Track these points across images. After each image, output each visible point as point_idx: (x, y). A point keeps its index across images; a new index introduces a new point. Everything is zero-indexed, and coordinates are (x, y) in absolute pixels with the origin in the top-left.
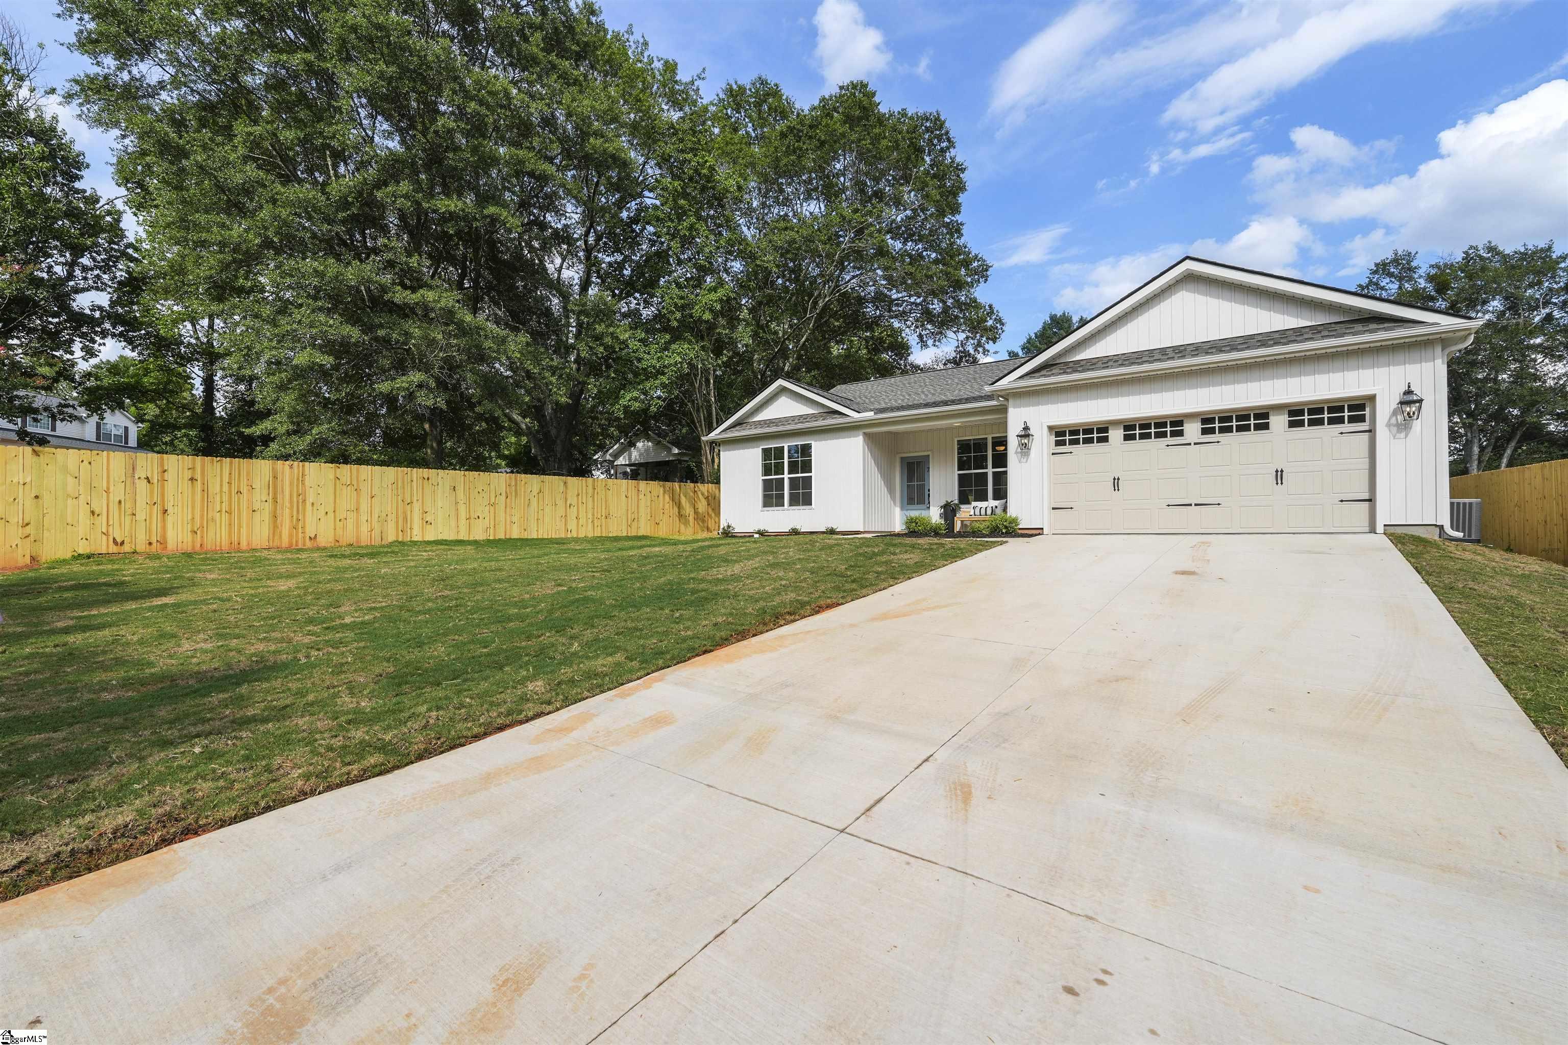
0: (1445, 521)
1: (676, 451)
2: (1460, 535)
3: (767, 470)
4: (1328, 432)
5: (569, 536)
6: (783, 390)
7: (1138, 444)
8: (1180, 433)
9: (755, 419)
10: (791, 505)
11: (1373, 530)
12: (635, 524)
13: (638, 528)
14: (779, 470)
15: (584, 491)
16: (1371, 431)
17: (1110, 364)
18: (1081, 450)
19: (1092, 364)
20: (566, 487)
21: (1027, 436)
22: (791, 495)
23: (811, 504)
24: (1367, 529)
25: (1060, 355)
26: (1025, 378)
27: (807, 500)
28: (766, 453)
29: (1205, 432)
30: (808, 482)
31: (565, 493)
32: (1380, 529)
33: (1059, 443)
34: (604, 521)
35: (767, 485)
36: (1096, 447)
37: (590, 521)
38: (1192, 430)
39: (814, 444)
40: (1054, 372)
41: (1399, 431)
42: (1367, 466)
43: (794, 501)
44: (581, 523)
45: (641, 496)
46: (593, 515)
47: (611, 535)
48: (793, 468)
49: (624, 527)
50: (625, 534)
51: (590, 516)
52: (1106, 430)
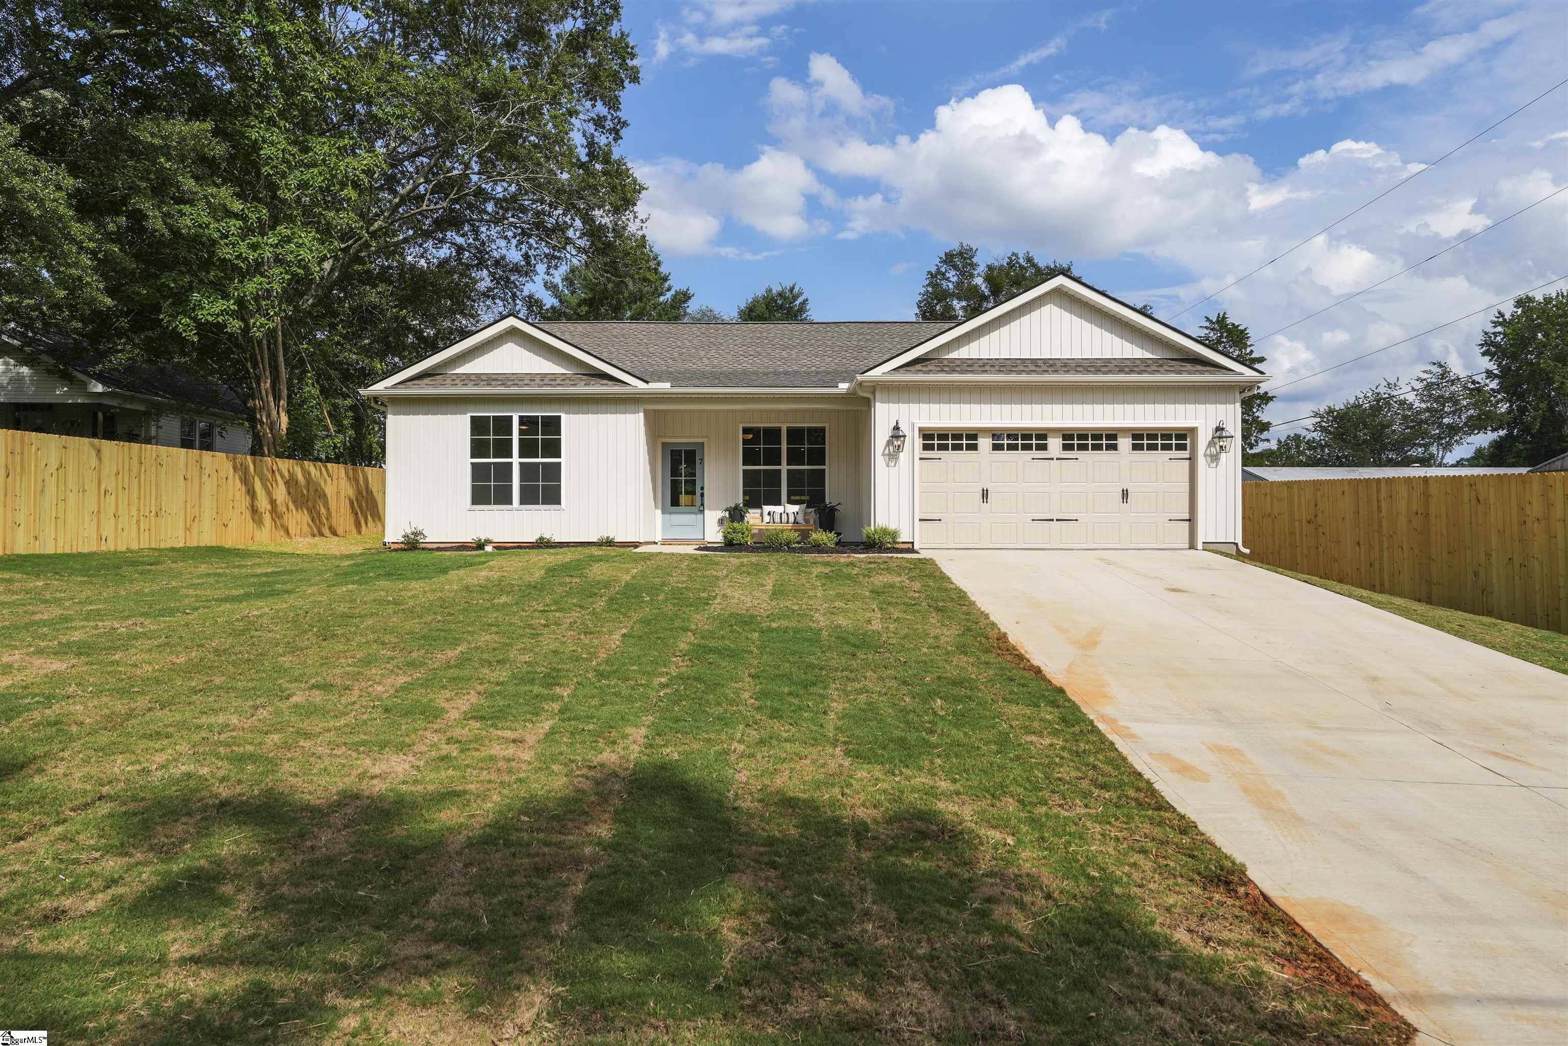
0: (1239, 541)
1: (99, 388)
2: (1247, 551)
3: (478, 449)
4: (1161, 456)
5: (104, 548)
6: (513, 334)
7: (1005, 455)
8: (1043, 447)
9: (458, 371)
10: (523, 501)
11: (1192, 546)
12: (195, 528)
13: (200, 532)
14: (504, 449)
15: (127, 468)
16: (1192, 459)
17: (987, 368)
18: (949, 456)
19: (969, 365)
20: (100, 459)
21: (897, 437)
22: (522, 488)
23: (559, 503)
24: (1187, 546)
25: (937, 350)
26: (901, 370)
27: (552, 497)
28: (478, 425)
29: (1066, 447)
30: (554, 472)
31: (98, 469)
32: (1200, 546)
33: (926, 447)
34: (153, 519)
35: (478, 472)
36: (964, 455)
37: (134, 520)
38: (1055, 444)
39: (564, 418)
40: (930, 368)
41: (1212, 462)
42: (1188, 490)
43: (528, 498)
44: (120, 526)
45: (205, 478)
46: (139, 510)
47: (162, 546)
48: (527, 449)
49: (181, 533)
50: (181, 545)
51: (134, 513)
52: (975, 437)
